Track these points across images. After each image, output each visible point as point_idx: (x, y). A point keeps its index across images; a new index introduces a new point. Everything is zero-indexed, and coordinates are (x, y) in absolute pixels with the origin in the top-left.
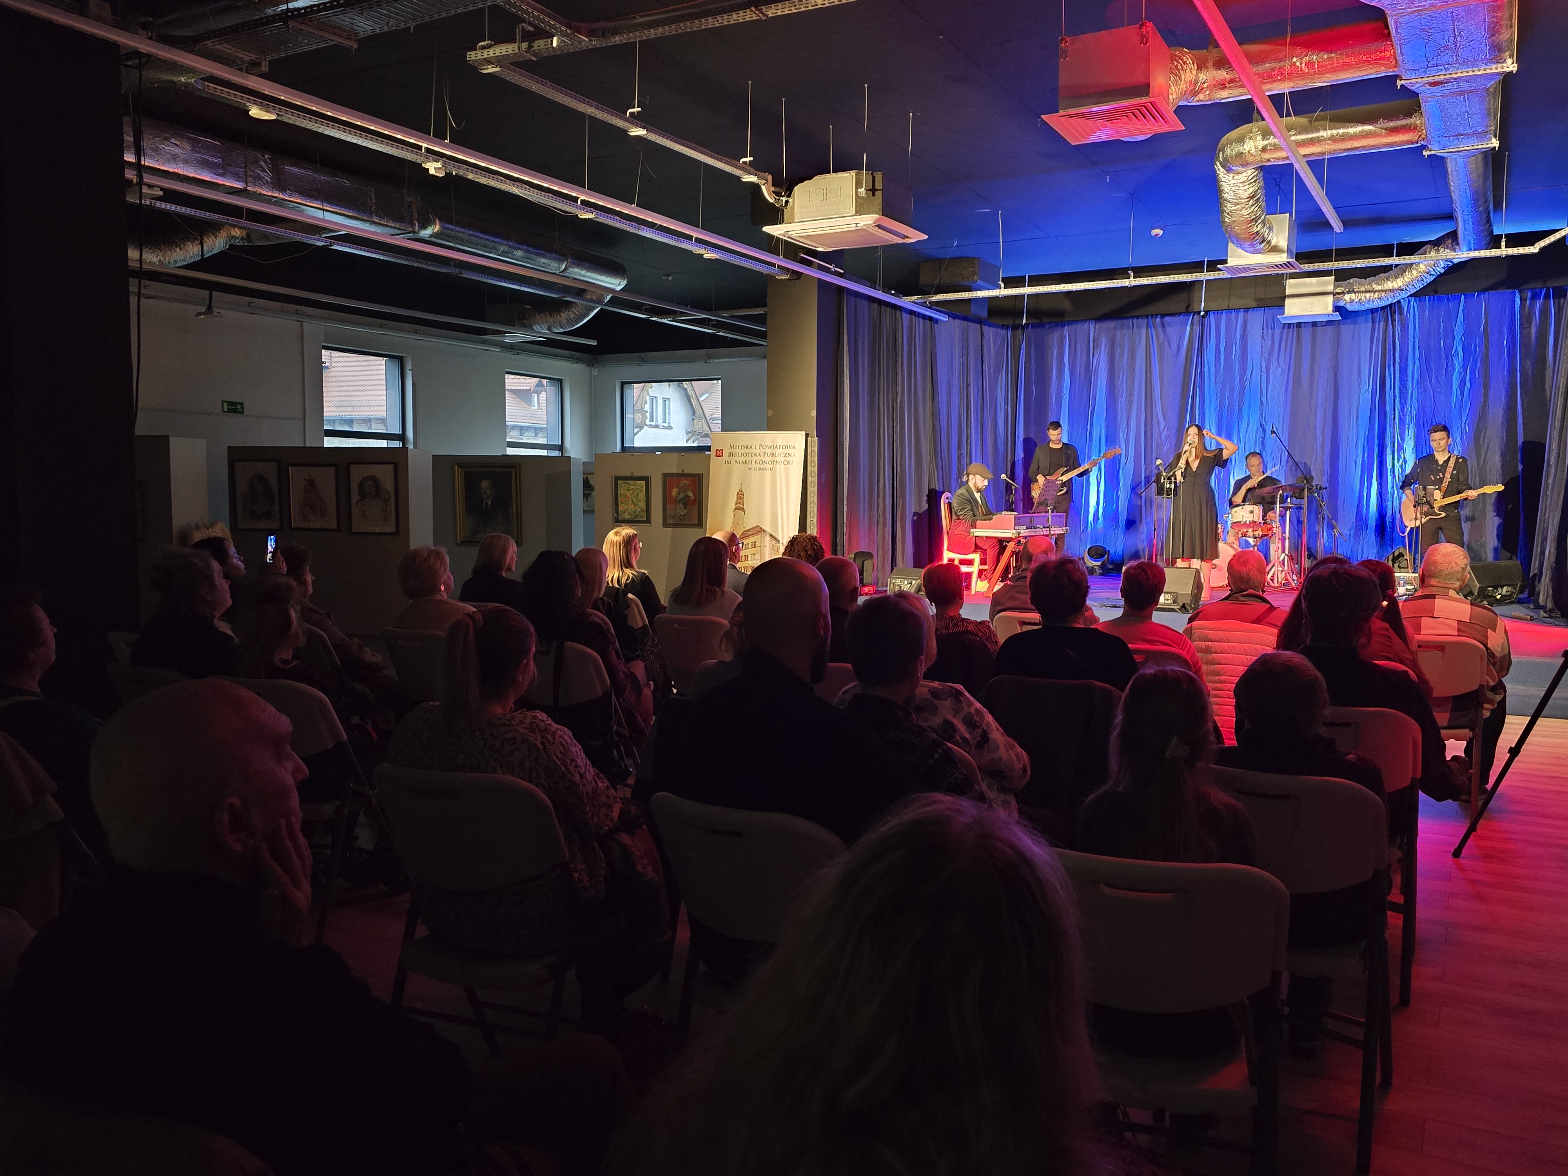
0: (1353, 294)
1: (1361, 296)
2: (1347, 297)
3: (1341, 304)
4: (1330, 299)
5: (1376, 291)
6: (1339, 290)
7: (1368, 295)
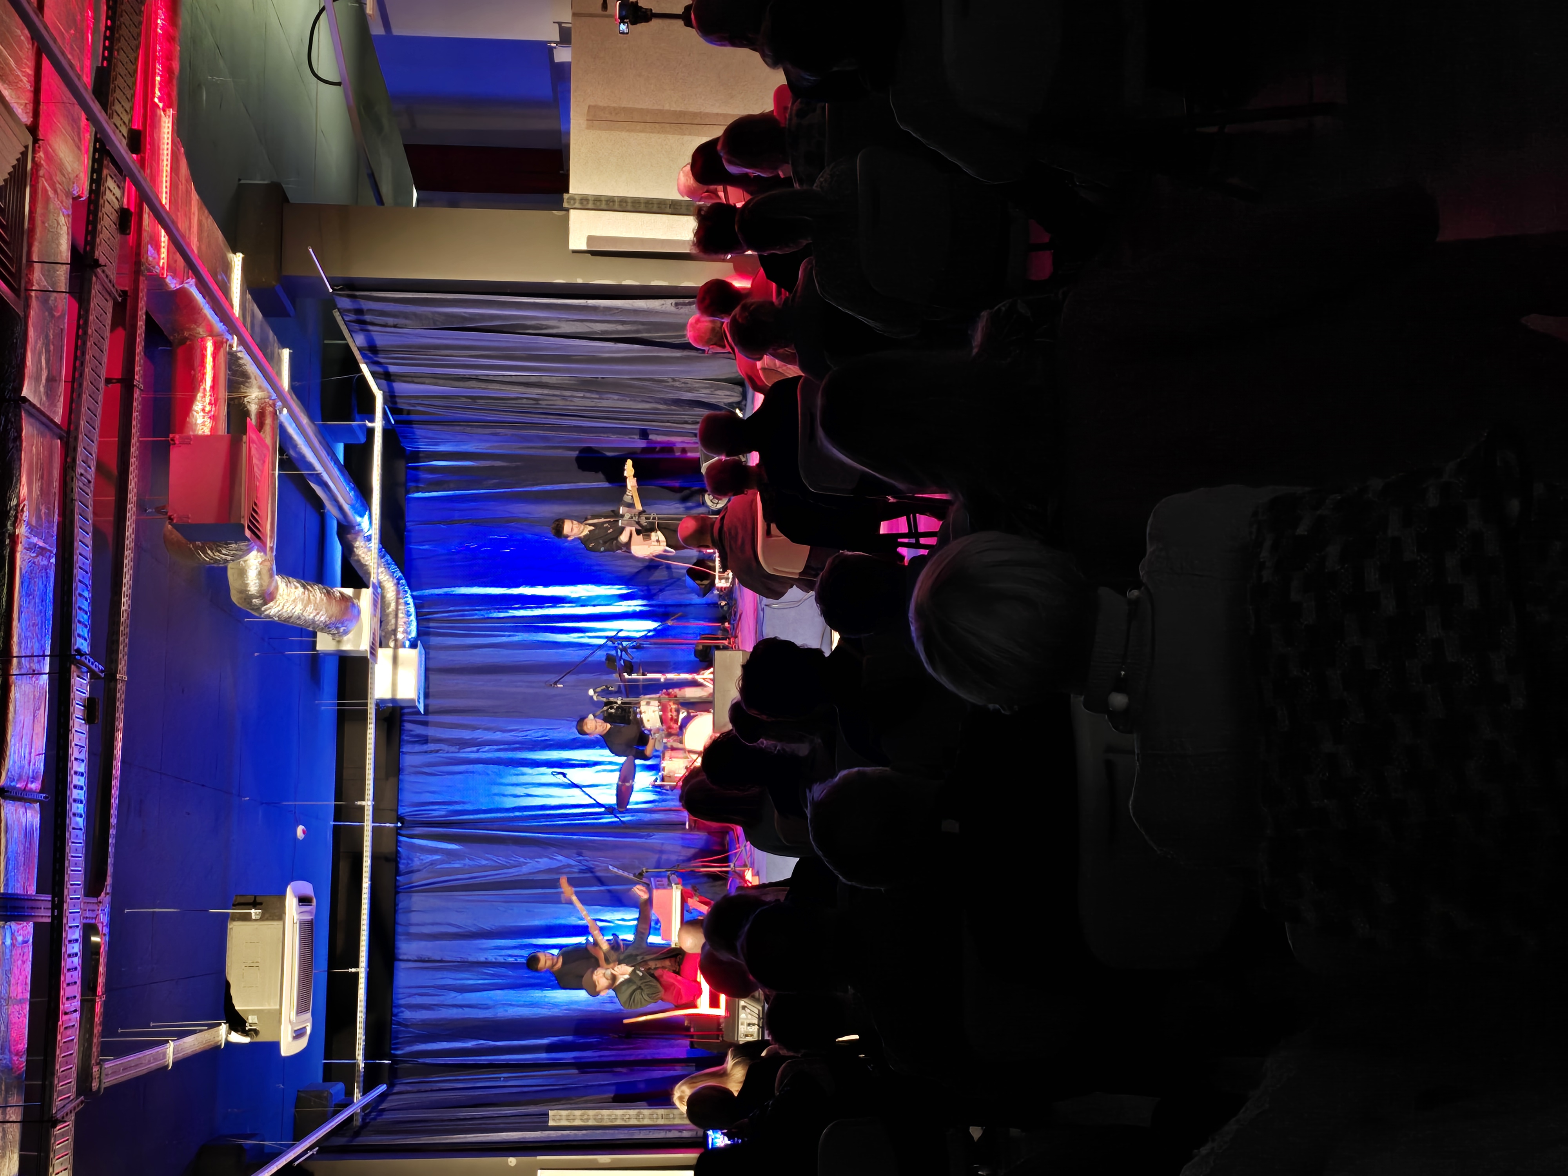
0: (399, 630)
1: (401, 622)
2: (400, 636)
3: (407, 643)
4: (401, 652)
5: (397, 610)
6: (392, 644)
7: (401, 615)
